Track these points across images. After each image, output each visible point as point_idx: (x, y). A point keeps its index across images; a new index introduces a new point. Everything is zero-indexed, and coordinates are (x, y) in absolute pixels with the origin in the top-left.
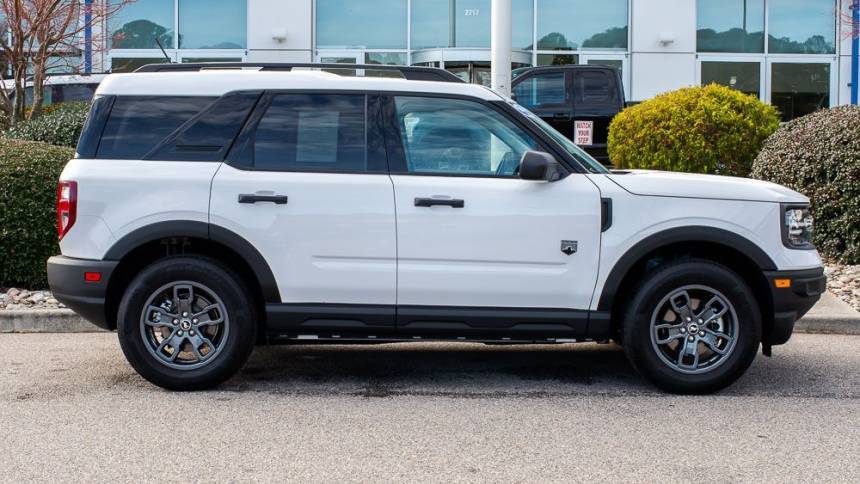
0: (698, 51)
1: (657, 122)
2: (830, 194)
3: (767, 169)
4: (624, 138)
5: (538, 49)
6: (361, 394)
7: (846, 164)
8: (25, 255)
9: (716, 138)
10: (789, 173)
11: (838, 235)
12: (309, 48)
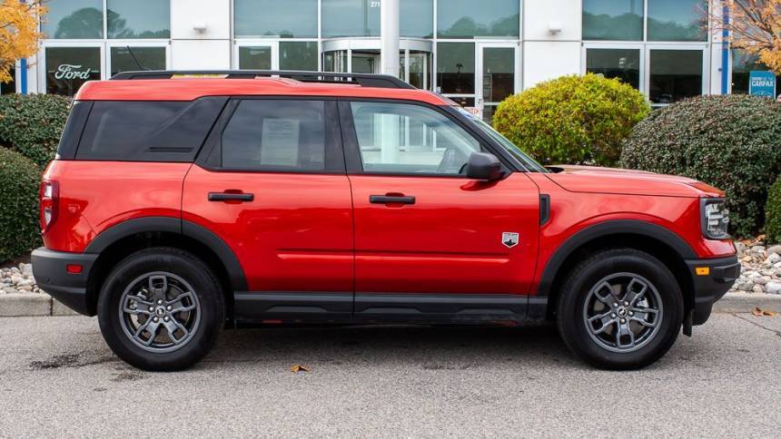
0: (583, 39)
5: (438, 37)
7: (703, 152)
12: (228, 38)
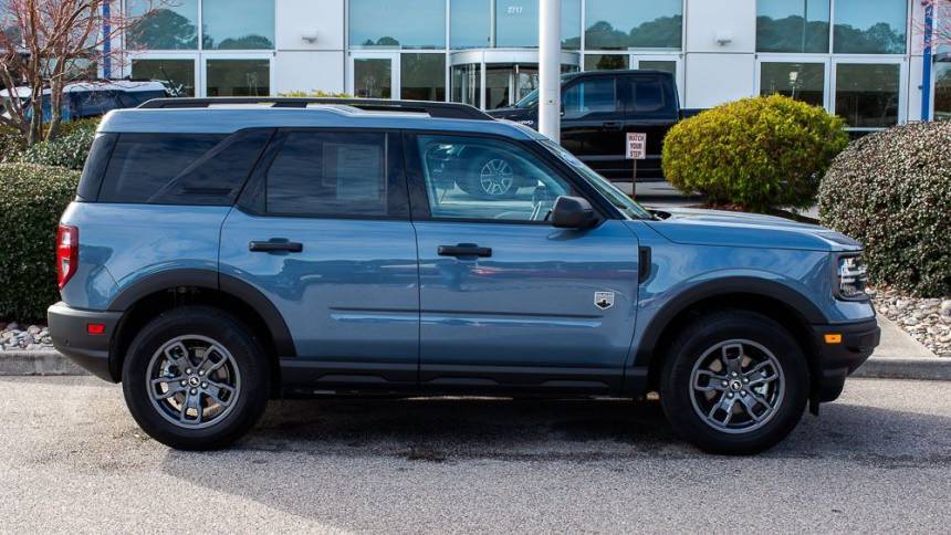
0: (757, 51)
1: (715, 135)
2: (903, 222)
3: (835, 191)
4: (680, 152)
5: (587, 48)
6: (405, 454)
7: (922, 189)
8: (46, 290)
9: (779, 154)
10: (860, 197)
11: (912, 266)
12: (342, 48)
